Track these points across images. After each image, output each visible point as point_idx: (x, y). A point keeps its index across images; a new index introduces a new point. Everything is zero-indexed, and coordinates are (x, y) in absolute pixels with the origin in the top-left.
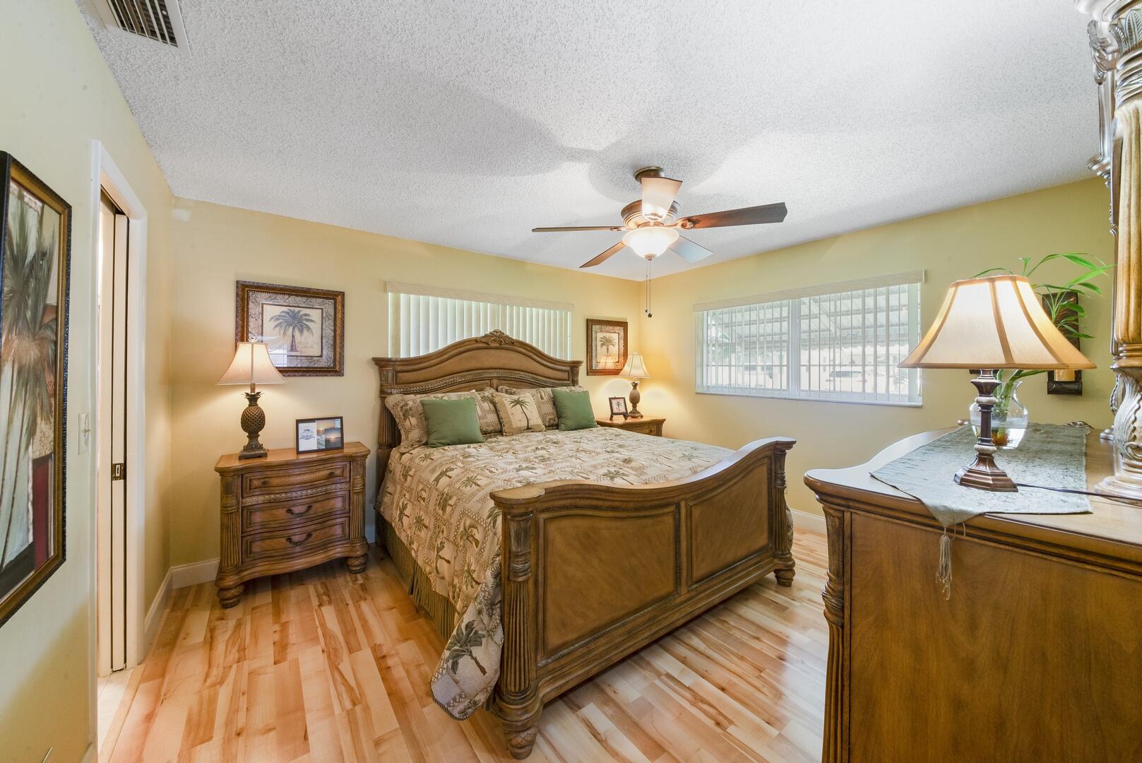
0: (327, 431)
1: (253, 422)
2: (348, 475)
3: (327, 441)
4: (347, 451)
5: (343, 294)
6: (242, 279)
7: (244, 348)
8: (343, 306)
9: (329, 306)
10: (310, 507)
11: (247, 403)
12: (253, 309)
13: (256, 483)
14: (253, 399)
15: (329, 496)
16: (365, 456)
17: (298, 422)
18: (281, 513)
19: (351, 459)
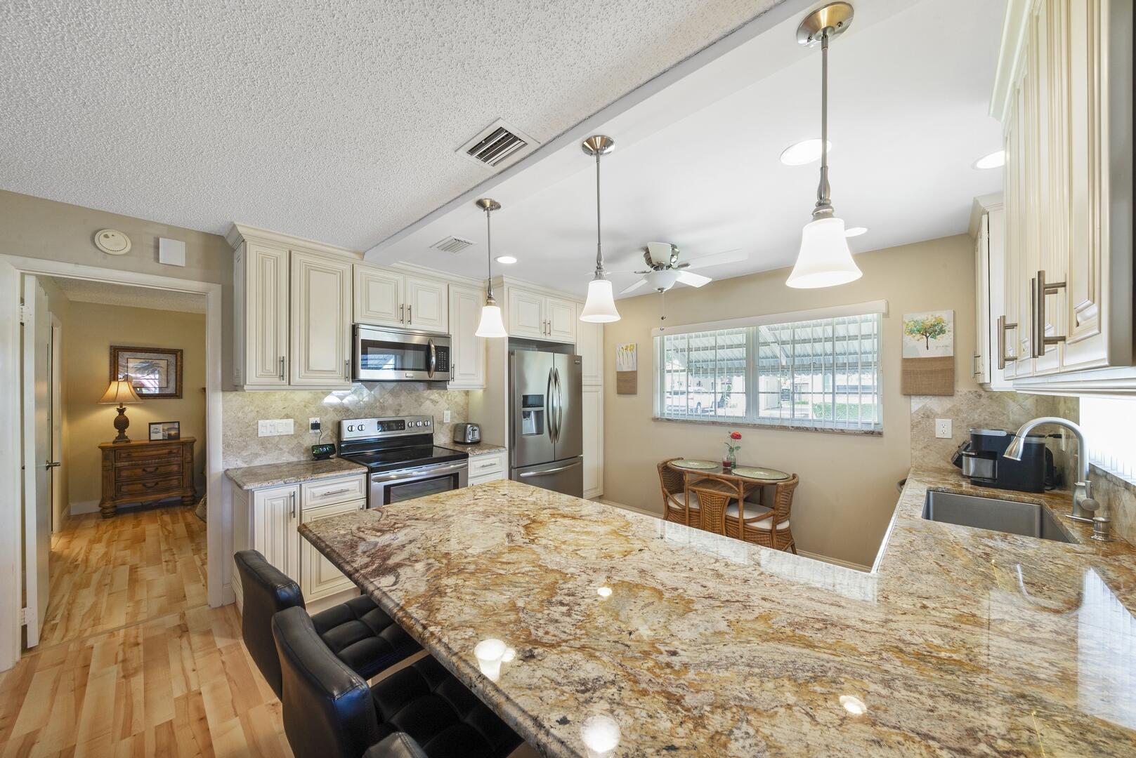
0: (168, 429)
1: (122, 423)
2: (181, 452)
3: (169, 435)
4: (181, 440)
5: (182, 351)
6: (112, 345)
7: (114, 385)
8: (182, 358)
9: (171, 358)
10: (157, 469)
11: (117, 414)
12: (121, 361)
13: (123, 455)
14: (121, 411)
15: (169, 464)
16: (193, 442)
17: (150, 424)
18: (139, 471)
19: (184, 444)
